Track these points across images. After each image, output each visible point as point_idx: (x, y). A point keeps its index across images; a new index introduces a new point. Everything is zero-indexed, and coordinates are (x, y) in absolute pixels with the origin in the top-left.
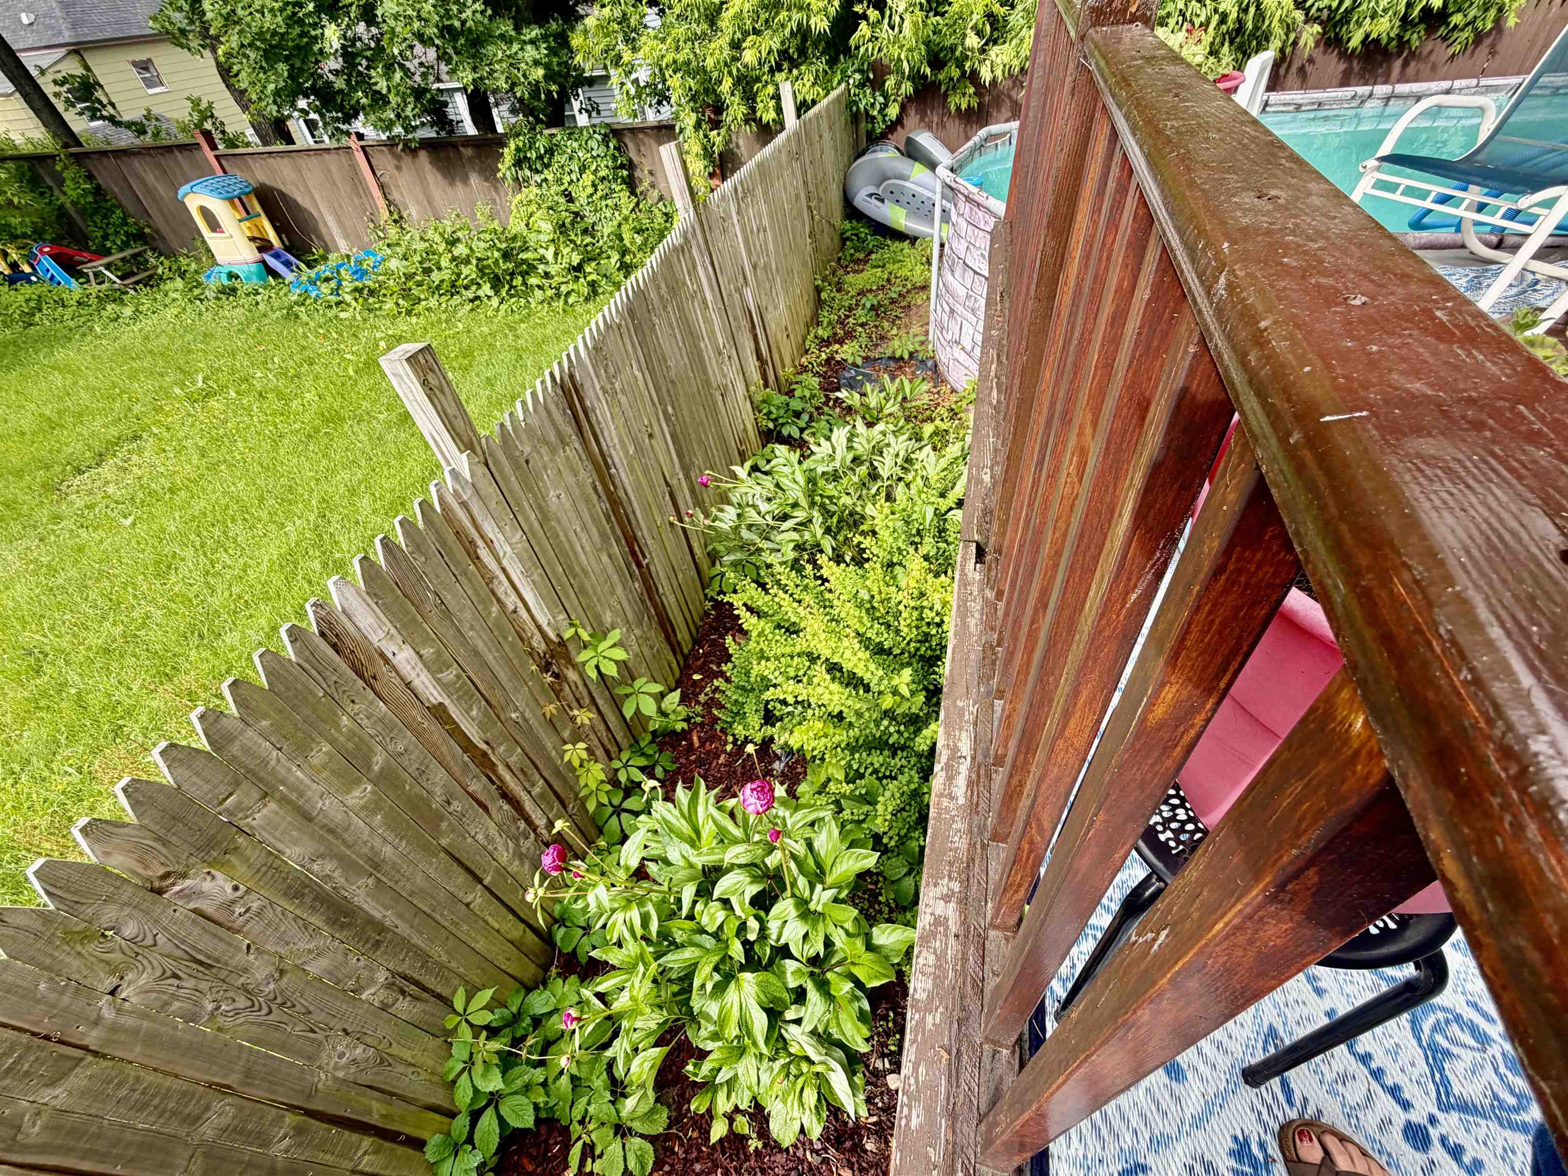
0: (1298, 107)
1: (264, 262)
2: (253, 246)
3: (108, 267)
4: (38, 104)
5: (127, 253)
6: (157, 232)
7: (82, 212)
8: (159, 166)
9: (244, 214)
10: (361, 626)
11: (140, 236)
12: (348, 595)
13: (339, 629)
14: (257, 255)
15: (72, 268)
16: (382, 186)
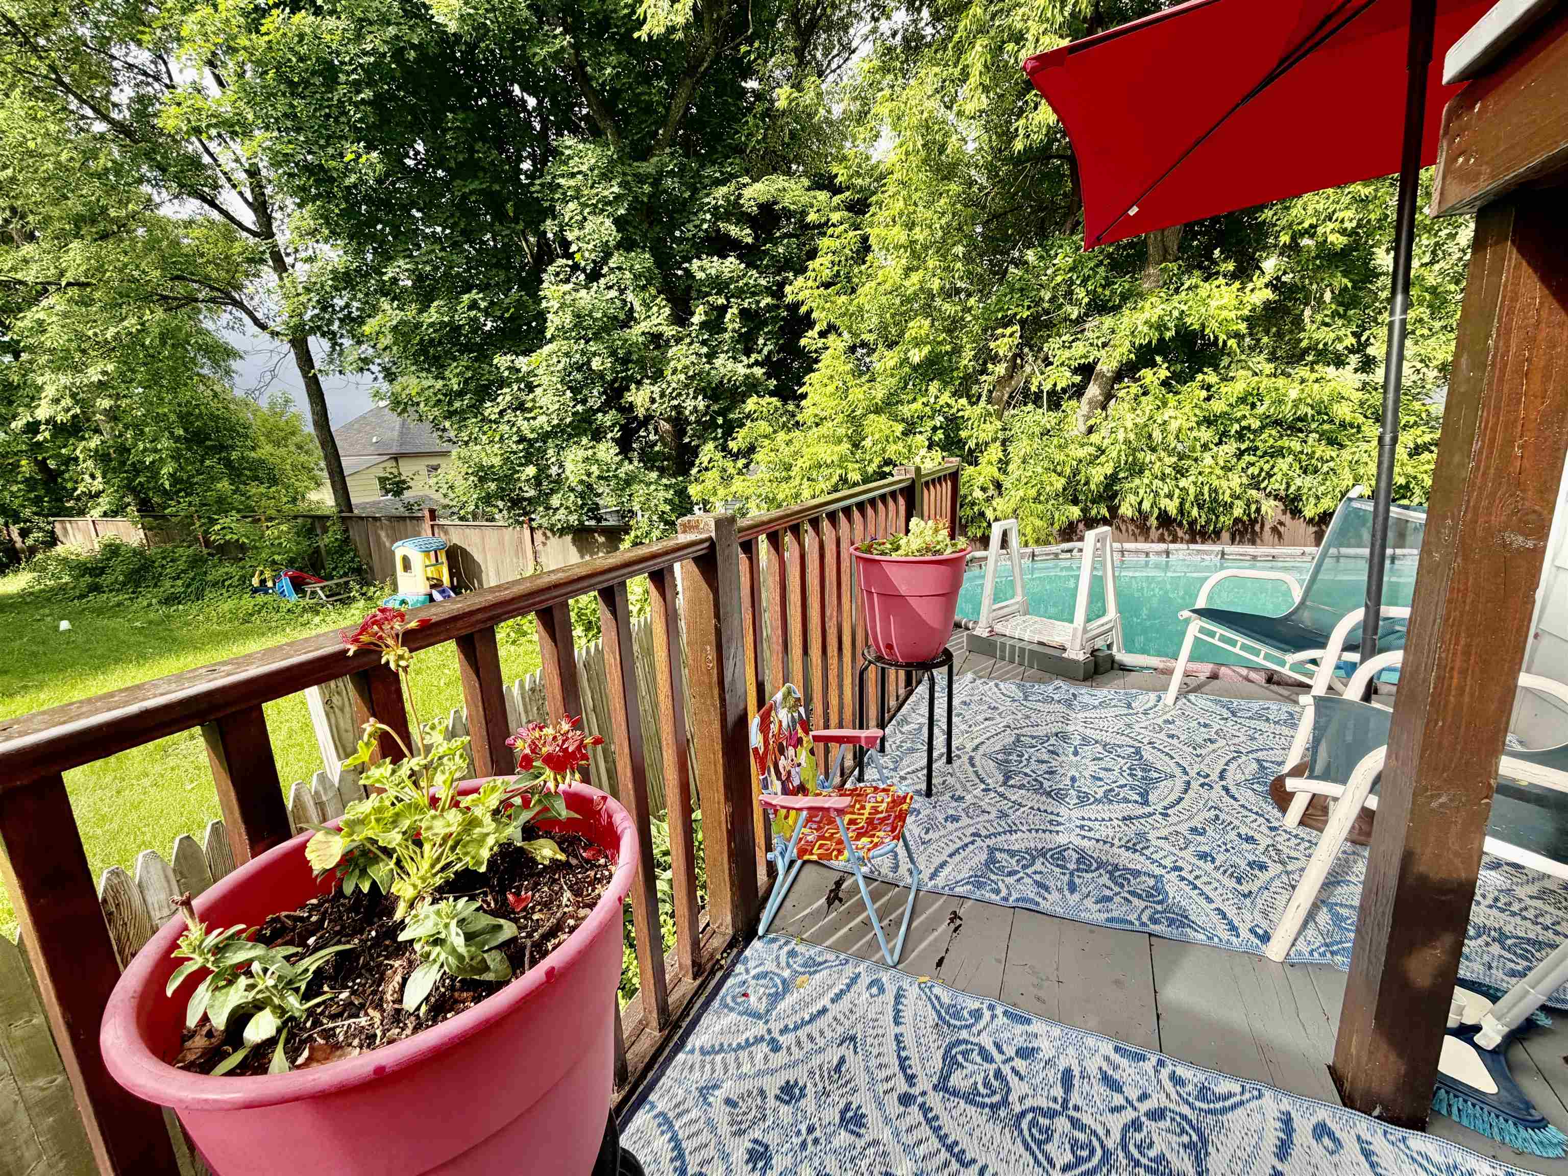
0: (1254, 558)
1: (431, 596)
2: (427, 584)
3: (322, 588)
4: (338, 487)
5: (342, 581)
6: (371, 568)
7: (328, 552)
8: (393, 528)
9: (433, 561)
10: (149, 900)
11: (358, 571)
12: (152, 869)
13: (124, 898)
14: (428, 590)
15: (298, 586)
16: (535, 553)
